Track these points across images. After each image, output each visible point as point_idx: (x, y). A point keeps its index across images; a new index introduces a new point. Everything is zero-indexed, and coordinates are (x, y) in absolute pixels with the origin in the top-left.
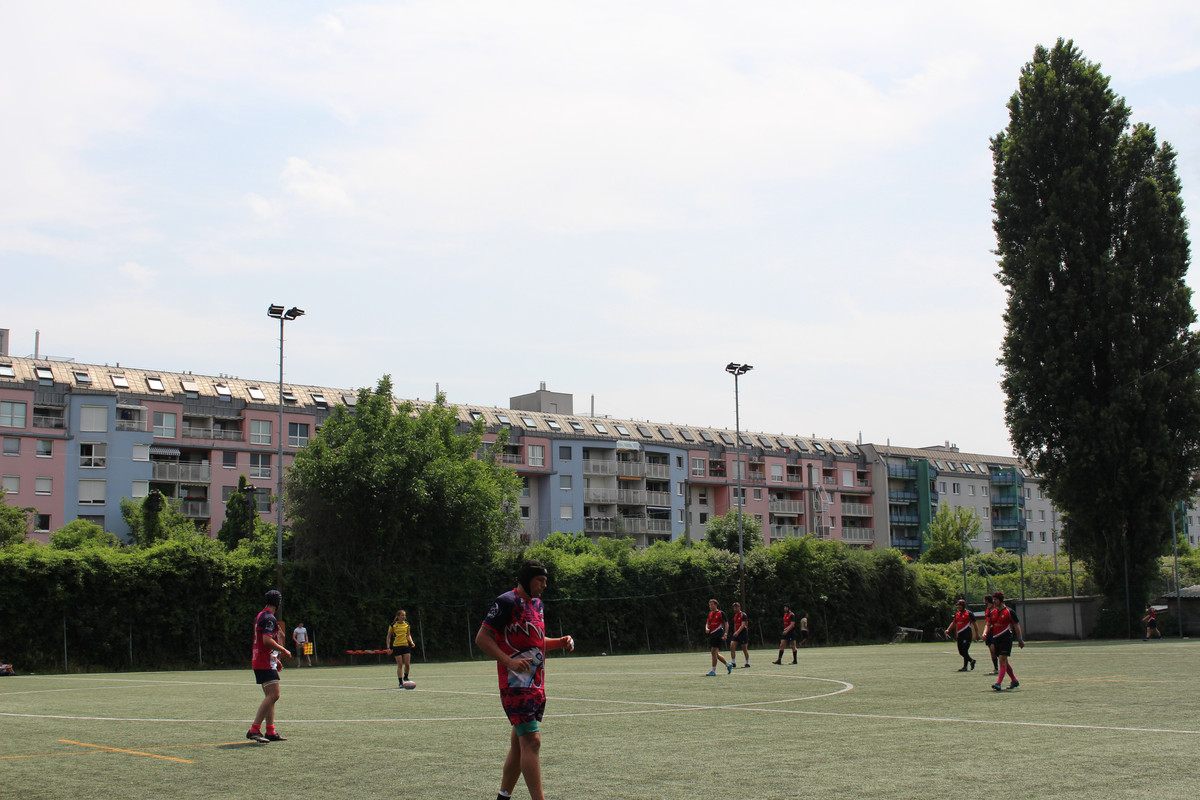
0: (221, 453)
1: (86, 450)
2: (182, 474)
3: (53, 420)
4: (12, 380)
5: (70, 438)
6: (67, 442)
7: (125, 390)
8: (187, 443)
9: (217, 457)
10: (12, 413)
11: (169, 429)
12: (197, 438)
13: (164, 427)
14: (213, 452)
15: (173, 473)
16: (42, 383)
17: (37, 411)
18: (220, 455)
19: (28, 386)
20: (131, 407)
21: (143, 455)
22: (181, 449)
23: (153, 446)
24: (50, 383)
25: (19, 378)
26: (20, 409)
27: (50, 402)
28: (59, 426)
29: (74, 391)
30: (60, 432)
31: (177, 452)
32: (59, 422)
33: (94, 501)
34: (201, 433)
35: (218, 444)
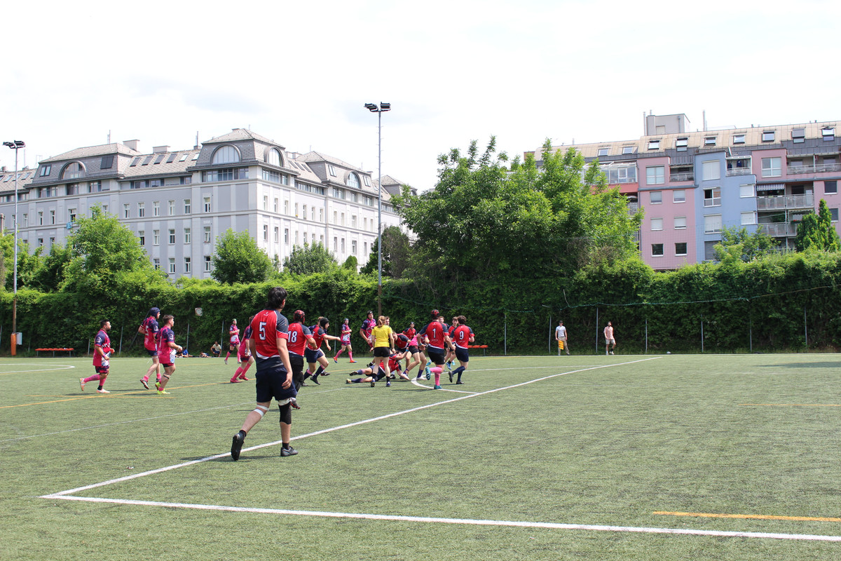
0: (823, 183)
1: (708, 194)
2: (789, 203)
3: (686, 175)
4: (656, 151)
5: (696, 187)
6: (695, 190)
7: (741, 145)
8: (791, 178)
9: (819, 187)
10: (656, 175)
11: (776, 170)
12: (801, 173)
13: (772, 168)
14: (814, 183)
15: (780, 203)
16: (679, 149)
17: (672, 171)
18: (822, 184)
19: (668, 153)
20: (745, 157)
21: (750, 192)
22: (787, 184)
23: (758, 185)
24: (685, 149)
25: (662, 150)
26: (660, 170)
27: (684, 162)
28: (691, 179)
29: (700, 152)
30: (690, 183)
31: (782, 187)
32: (690, 176)
33: (716, 231)
34: (806, 168)
35: (819, 176)
